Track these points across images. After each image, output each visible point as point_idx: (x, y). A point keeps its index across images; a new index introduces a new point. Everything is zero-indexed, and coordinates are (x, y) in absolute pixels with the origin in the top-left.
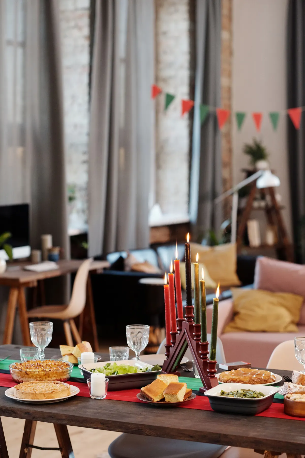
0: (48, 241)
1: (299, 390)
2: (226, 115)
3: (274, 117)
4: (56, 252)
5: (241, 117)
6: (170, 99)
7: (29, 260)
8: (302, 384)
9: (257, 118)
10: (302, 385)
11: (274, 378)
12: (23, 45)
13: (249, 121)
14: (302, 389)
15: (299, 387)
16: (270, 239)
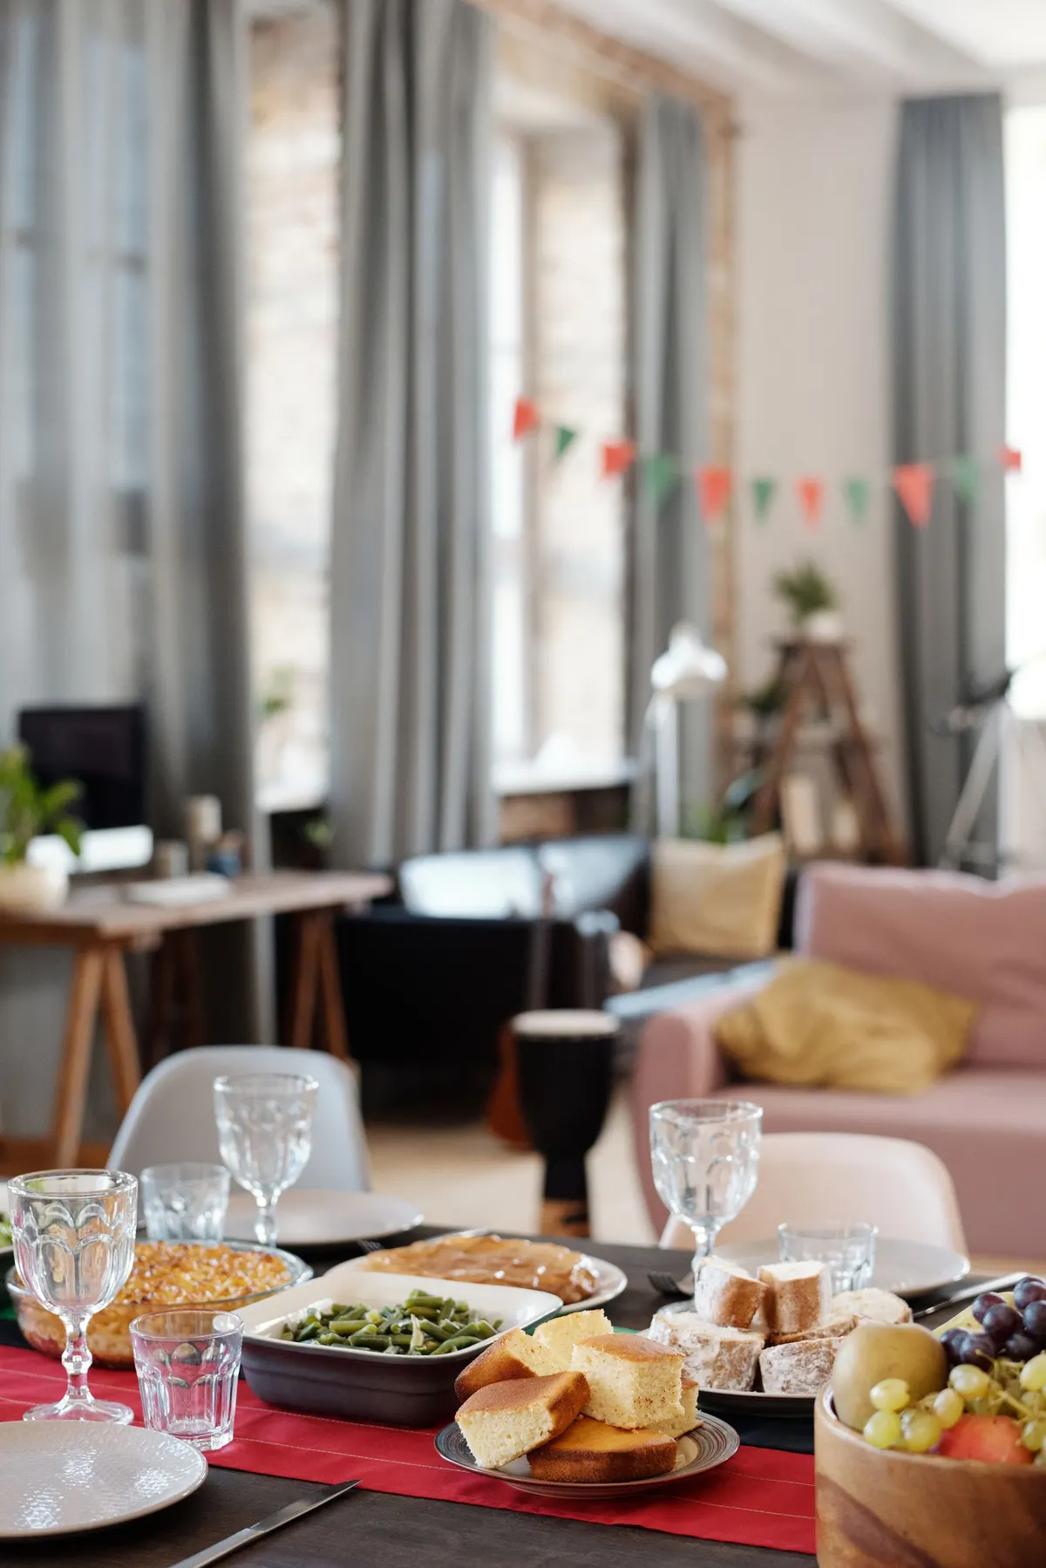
0: (207, 817)
1: (719, 1355)
2: (720, 483)
3: (855, 492)
4: (229, 850)
5: (764, 491)
6: (566, 438)
7: (150, 871)
8: (736, 1324)
9: (811, 493)
10: (736, 1330)
11: (586, 1285)
12: (136, 264)
13: (787, 502)
14: (734, 1351)
15: (721, 1343)
16: (846, 828)
